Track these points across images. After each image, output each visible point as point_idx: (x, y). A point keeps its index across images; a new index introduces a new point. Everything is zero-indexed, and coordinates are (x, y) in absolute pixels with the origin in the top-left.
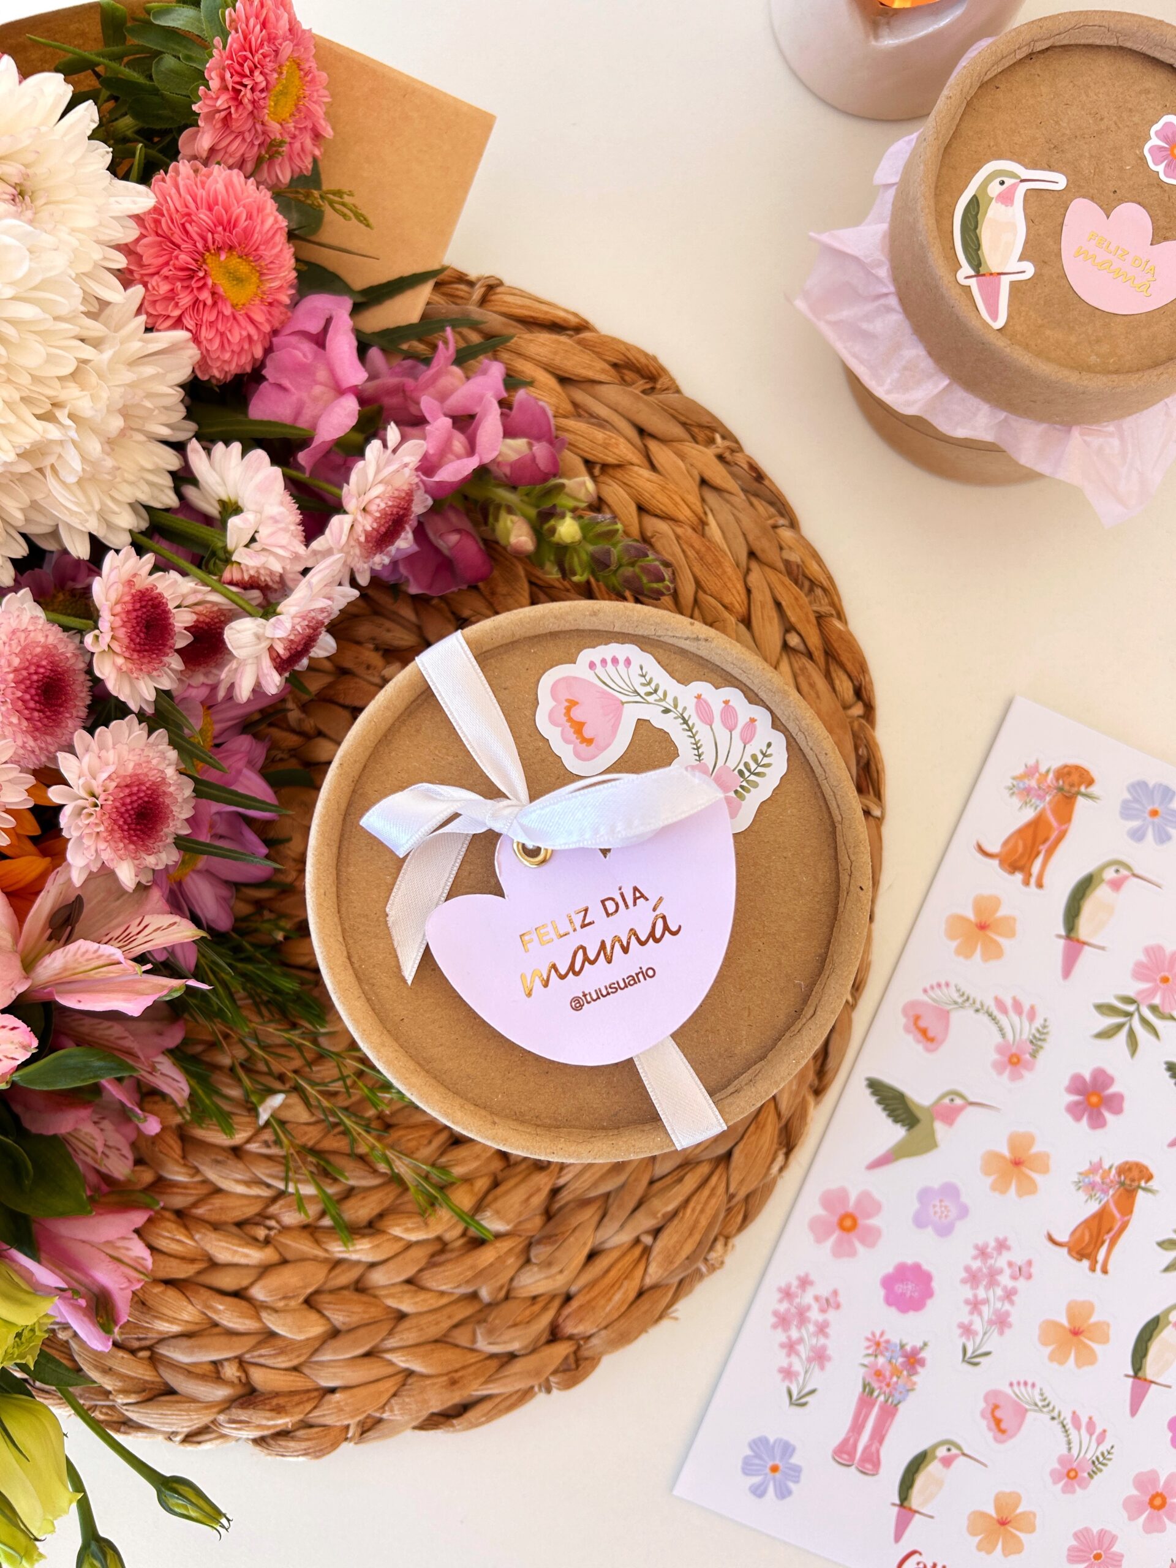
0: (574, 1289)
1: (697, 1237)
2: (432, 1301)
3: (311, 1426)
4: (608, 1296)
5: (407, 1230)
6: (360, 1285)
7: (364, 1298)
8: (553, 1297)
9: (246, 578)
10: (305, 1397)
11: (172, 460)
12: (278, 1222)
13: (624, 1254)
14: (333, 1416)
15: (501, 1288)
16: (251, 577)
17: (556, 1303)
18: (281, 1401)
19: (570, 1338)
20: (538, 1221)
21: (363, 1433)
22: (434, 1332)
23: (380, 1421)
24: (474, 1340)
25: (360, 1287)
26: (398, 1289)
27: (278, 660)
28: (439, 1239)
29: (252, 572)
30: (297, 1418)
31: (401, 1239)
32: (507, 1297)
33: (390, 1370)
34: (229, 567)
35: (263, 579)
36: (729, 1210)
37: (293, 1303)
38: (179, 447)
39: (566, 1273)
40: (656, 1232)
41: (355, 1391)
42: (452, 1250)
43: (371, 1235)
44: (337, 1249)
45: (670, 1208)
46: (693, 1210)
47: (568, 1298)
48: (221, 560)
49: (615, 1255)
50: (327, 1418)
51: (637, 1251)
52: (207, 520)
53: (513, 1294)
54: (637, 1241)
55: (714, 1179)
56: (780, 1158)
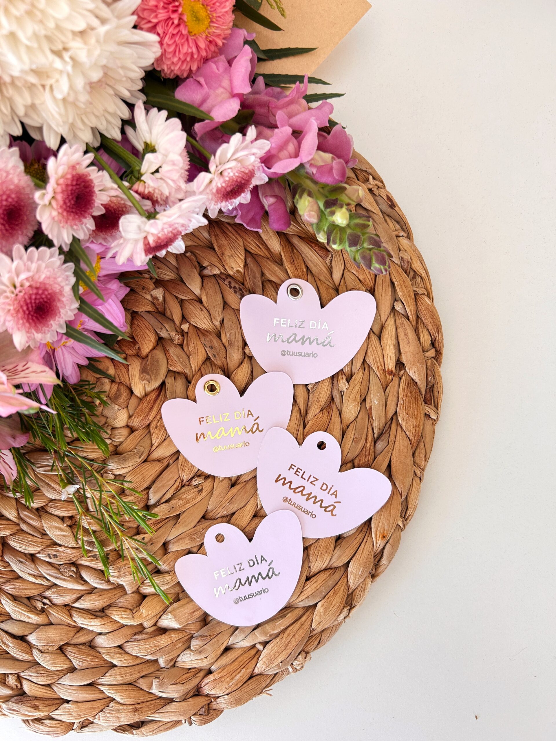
0: (213, 668)
1: (289, 651)
2: (130, 661)
3: (53, 719)
4: (231, 677)
5: (122, 618)
6: (92, 644)
7: (93, 653)
8: (201, 670)
9: (146, 192)
10: (52, 702)
11: (125, 113)
12: (50, 601)
13: (245, 653)
14: (66, 717)
15: (172, 660)
16: (149, 192)
17: (201, 674)
18: (37, 703)
19: (207, 695)
20: (198, 625)
21: (82, 727)
22: (129, 679)
23: (92, 723)
24: (151, 687)
25: (91, 645)
26: (112, 650)
27: (148, 246)
28: (141, 624)
29: (151, 190)
30: (46, 714)
31: (119, 622)
32: (174, 666)
33: (101, 696)
34: (138, 182)
35: (156, 195)
36: (310, 637)
37: (51, 649)
38: (131, 107)
39: (208, 658)
40: (265, 644)
41: (79, 704)
42: (146, 634)
43: (102, 617)
44: (80, 621)
45: (275, 632)
46: (289, 635)
47: (210, 672)
48: (135, 177)
49: (239, 652)
50: (62, 717)
51: (253, 652)
52: (135, 151)
53: (177, 664)
54: (254, 646)
55: (304, 618)
56: (345, 611)
